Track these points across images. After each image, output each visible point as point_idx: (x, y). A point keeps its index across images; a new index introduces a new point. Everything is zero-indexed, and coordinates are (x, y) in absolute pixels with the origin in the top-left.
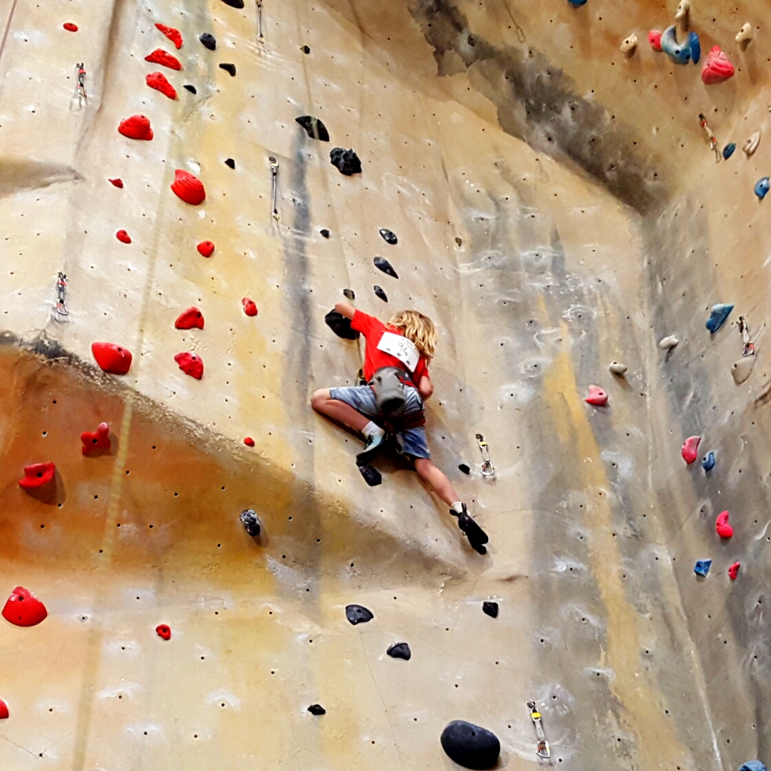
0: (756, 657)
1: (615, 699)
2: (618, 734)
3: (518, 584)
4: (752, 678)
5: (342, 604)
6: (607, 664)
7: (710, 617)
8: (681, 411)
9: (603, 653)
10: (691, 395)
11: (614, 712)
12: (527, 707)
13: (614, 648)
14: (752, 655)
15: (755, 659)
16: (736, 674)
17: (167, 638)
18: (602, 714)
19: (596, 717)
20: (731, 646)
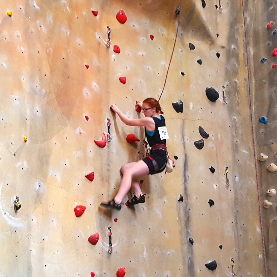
0: (274, 91)
1: (238, 90)
2: (237, 99)
3: (224, 49)
4: (271, 96)
5: (189, 42)
6: (238, 79)
7: (262, 74)
8: (268, 10)
9: (237, 76)
10: (273, 7)
11: (238, 94)
12: (222, 87)
13: (239, 75)
14: (273, 90)
15: (274, 92)
16: (266, 92)
17: (152, 39)
18: (235, 93)
19: (234, 93)
20: (267, 85)
